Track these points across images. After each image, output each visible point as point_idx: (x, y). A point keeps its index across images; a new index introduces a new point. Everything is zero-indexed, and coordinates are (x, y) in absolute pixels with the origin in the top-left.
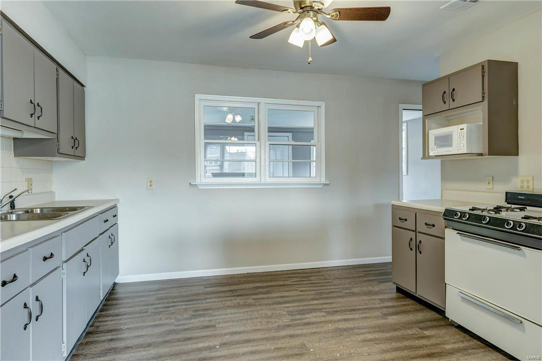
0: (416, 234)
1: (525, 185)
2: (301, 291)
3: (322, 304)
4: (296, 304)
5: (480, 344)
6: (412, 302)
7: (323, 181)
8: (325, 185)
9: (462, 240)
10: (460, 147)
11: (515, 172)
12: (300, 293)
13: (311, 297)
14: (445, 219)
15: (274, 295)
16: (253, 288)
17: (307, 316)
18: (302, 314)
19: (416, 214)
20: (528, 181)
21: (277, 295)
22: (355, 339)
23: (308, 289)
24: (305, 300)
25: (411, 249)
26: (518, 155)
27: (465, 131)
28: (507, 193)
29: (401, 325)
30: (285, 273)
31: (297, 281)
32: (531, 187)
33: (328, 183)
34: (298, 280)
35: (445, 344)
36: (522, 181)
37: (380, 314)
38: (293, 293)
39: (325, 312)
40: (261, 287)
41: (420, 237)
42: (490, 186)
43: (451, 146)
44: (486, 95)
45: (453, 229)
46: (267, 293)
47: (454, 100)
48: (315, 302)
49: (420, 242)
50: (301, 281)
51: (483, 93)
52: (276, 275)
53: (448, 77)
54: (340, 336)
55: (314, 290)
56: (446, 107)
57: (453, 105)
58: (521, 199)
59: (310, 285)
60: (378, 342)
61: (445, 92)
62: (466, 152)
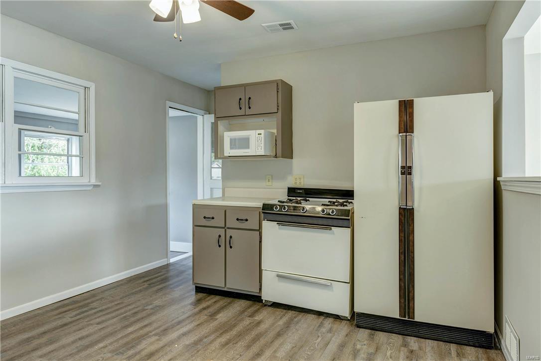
0: (225, 230)
1: (298, 182)
2: (98, 324)
3: (141, 328)
4: (111, 340)
5: (295, 312)
6: (218, 298)
7: (93, 181)
8: (95, 186)
9: (279, 228)
10: (258, 149)
11: (290, 172)
12: (100, 326)
13: (119, 326)
14: (263, 213)
15: (64, 341)
16: (21, 343)
17: (140, 347)
18: (132, 347)
19: (225, 211)
20: (300, 179)
21: (71, 339)
22: (214, 348)
23: (103, 318)
24: (116, 332)
25: (220, 246)
26: (292, 159)
27: (262, 135)
28: (288, 188)
29: (233, 319)
30: (48, 309)
31: (79, 314)
32: (302, 183)
33: (100, 184)
34: (78, 312)
35: (277, 322)
36: (296, 179)
37: (206, 317)
38: (91, 329)
39: (155, 335)
40: (33, 338)
41: (230, 233)
42: (270, 183)
43: (248, 148)
44: (280, 108)
45: (267, 220)
46: (51, 342)
47: (250, 108)
48: (130, 329)
49: (231, 237)
50: (83, 312)
51: (278, 106)
52: (36, 316)
53: (245, 86)
54: (198, 351)
55: (114, 318)
56: (242, 112)
57: (248, 112)
58: (300, 193)
59: (101, 314)
60: (235, 342)
61: (240, 99)
62: (263, 154)
